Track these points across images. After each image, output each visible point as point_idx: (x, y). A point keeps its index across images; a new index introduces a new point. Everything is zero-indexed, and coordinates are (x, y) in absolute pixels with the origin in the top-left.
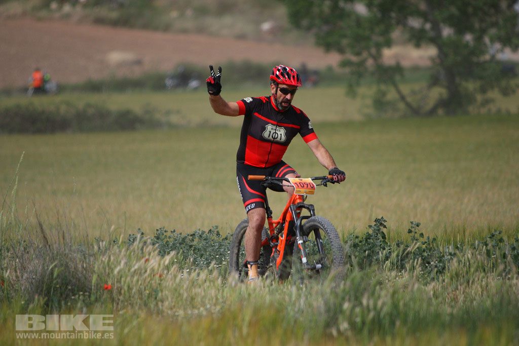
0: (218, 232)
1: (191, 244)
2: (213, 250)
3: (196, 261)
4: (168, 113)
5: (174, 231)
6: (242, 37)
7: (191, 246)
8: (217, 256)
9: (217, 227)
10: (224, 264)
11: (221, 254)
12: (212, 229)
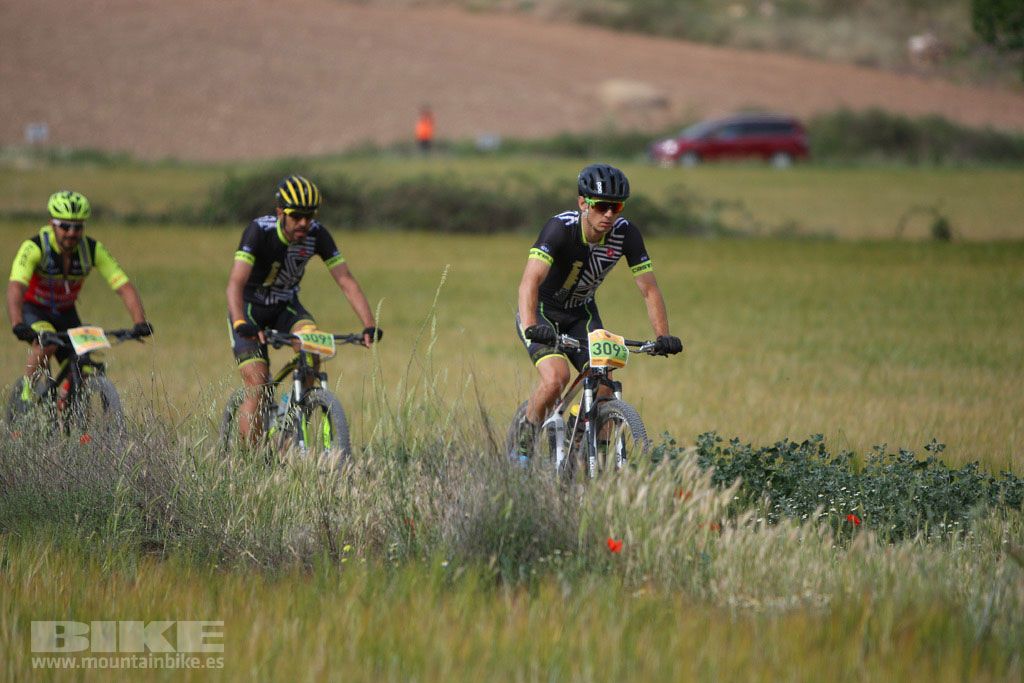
0: (822, 447)
1: (769, 467)
2: (812, 482)
3: (778, 503)
4: (719, 205)
5: (737, 440)
6: (868, 63)
7: (768, 473)
8: (820, 496)
9: (820, 437)
10: (833, 512)
11: (827, 492)
12: (811, 440)
